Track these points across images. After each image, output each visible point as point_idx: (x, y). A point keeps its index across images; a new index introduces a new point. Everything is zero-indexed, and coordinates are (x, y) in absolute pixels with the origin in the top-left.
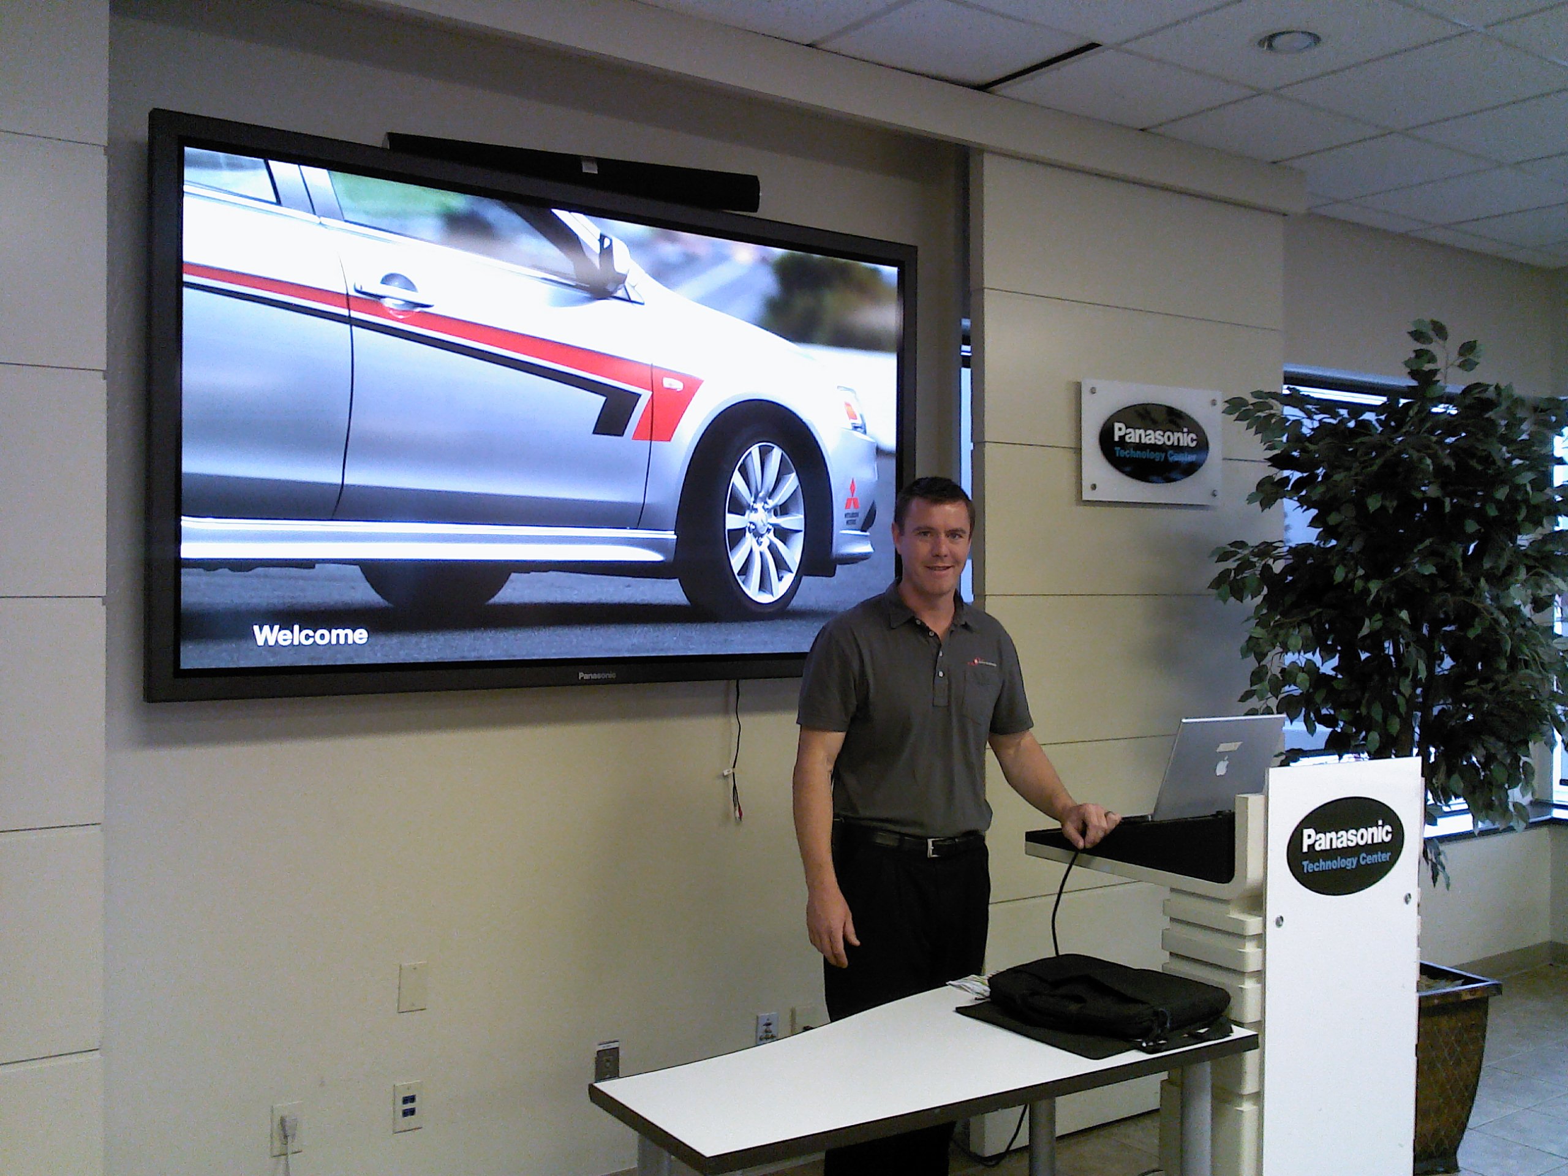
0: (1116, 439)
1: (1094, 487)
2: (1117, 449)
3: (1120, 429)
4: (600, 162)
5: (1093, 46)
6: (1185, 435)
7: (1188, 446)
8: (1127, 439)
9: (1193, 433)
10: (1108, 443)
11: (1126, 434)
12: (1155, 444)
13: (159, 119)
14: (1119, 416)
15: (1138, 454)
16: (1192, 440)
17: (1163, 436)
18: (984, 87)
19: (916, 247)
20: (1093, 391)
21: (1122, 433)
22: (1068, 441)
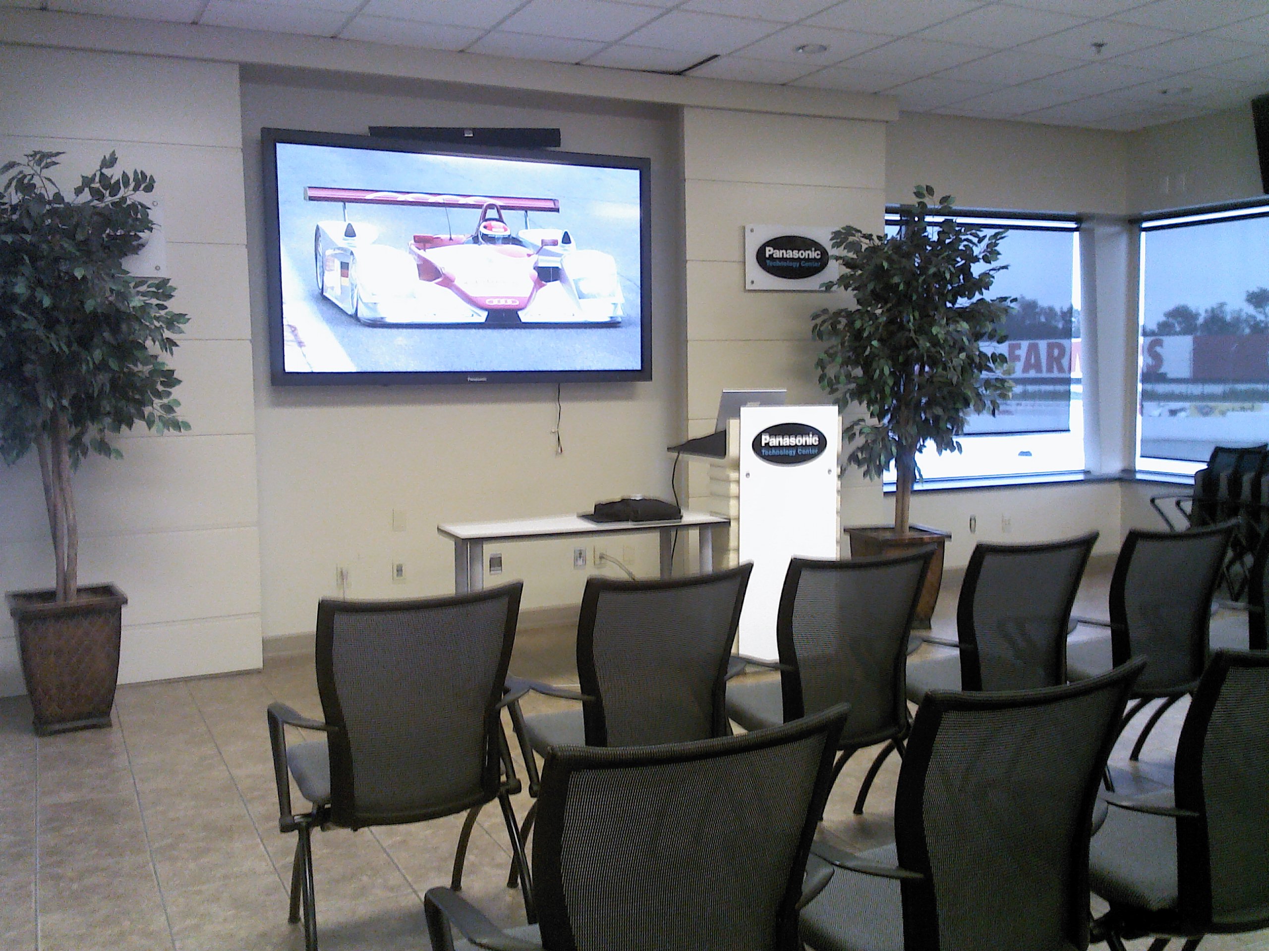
0: (767, 256)
1: (753, 282)
2: (768, 261)
3: (770, 251)
4: (474, 130)
5: (716, 56)
6: (813, 252)
7: (815, 258)
8: (774, 256)
9: (818, 250)
10: (761, 258)
11: (773, 253)
12: (793, 258)
13: (265, 131)
14: (769, 243)
15: (784, 264)
16: (818, 255)
17: (798, 253)
18: (679, 73)
19: (649, 159)
20: (752, 231)
21: (771, 253)
22: (737, 256)
